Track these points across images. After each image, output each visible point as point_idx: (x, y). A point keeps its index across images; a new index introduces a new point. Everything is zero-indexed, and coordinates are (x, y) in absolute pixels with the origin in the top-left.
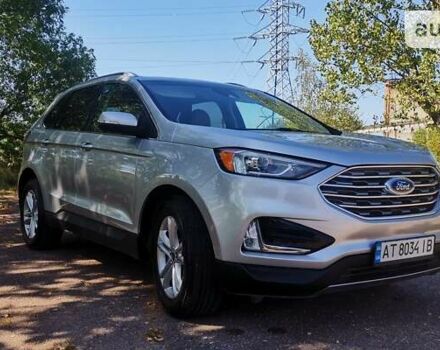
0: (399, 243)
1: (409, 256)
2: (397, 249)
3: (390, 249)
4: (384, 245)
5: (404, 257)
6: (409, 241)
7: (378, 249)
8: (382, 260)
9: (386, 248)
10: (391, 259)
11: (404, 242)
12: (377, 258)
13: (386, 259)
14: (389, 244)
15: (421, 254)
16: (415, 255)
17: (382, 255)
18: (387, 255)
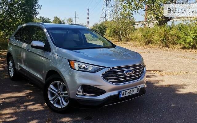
0: (127, 91)
1: (131, 94)
2: (127, 93)
3: (125, 93)
4: (122, 92)
5: (129, 95)
6: (131, 90)
7: (120, 93)
11: (129, 90)
12: (120, 96)
13: (123, 96)
14: (124, 91)
15: (135, 93)
16: (133, 93)
17: (122, 95)
18: (124, 95)
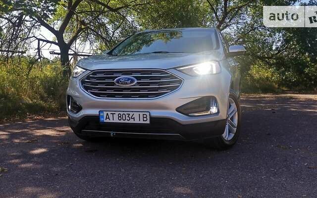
0: (117, 113)
1: (126, 121)
2: (116, 116)
3: (111, 116)
4: (105, 113)
5: (122, 121)
6: (126, 113)
8: (105, 121)
9: (107, 114)
10: (111, 121)
11: (122, 113)
12: (101, 119)
13: (108, 121)
14: (109, 113)
15: (137, 121)
16: (132, 121)
17: (105, 118)
18: (109, 118)
